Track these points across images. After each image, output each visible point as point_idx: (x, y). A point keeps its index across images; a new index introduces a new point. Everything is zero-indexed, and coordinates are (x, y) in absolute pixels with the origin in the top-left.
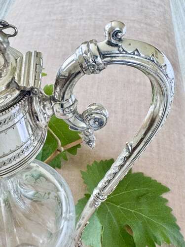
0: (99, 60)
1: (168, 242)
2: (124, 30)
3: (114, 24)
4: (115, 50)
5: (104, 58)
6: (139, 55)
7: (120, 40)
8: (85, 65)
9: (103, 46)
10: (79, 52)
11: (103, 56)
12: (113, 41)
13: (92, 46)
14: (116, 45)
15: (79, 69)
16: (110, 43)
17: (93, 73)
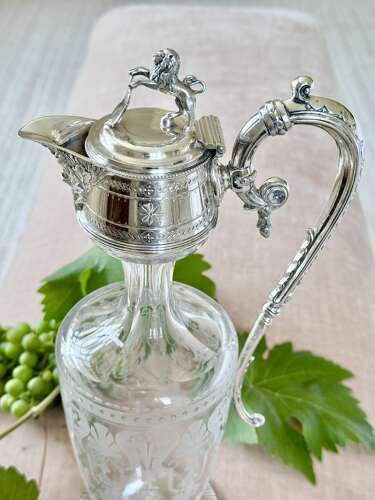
0: (286, 118)
1: (357, 440)
2: (312, 86)
3: (301, 80)
4: (302, 107)
5: (291, 116)
6: (327, 112)
7: (307, 96)
8: (270, 123)
9: (290, 103)
10: (264, 112)
11: (290, 114)
12: (301, 98)
13: (278, 104)
14: (303, 102)
15: (265, 128)
16: (297, 100)
17: (278, 133)
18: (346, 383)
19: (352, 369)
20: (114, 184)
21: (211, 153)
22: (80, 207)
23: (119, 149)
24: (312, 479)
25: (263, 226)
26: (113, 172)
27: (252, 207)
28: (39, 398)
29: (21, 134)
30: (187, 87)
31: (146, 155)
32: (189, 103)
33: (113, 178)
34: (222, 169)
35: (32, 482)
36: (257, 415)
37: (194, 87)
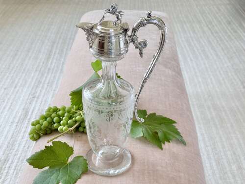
0: (145, 22)
2: (152, 13)
3: (149, 11)
4: (149, 19)
6: (156, 20)
7: (151, 16)
8: (141, 23)
9: (146, 18)
10: (140, 20)
11: (146, 20)
13: (143, 18)
16: (148, 17)
17: (144, 26)
18: (174, 124)
19: (176, 121)
20: (101, 38)
21: (126, 30)
22: (91, 47)
23: (102, 29)
24: (162, 149)
25: (141, 54)
26: (100, 35)
27: (138, 48)
28: (71, 126)
29: (77, 26)
30: (119, 13)
31: (108, 30)
32: (120, 18)
33: (100, 36)
34: (129, 36)
35: (71, 147)
36: (142, 119)
37: (121, 13)
